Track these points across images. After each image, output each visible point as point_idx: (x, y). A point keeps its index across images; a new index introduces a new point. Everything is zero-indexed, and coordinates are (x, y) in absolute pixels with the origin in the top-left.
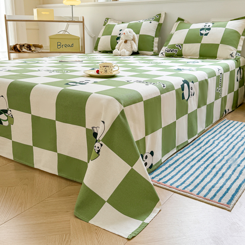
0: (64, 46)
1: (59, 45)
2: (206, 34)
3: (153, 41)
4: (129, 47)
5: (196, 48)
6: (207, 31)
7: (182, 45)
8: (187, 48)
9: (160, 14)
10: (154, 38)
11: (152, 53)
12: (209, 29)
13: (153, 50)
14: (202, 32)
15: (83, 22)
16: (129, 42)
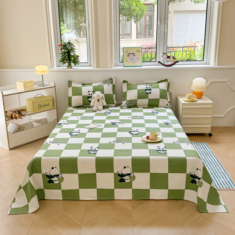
1: (40, 106)
2: (150, 93)
3: (113, 97)
4: (101, 104)
5: (146, 101)
6: (150, 91)
7: (137, 100)
8: (140, 102)
9: (111, 79)
10: (112, 95)
11: (114, 105)
12: (150, 90)
13: (114, 103)
14: (147, 91)
16: (100, 100)
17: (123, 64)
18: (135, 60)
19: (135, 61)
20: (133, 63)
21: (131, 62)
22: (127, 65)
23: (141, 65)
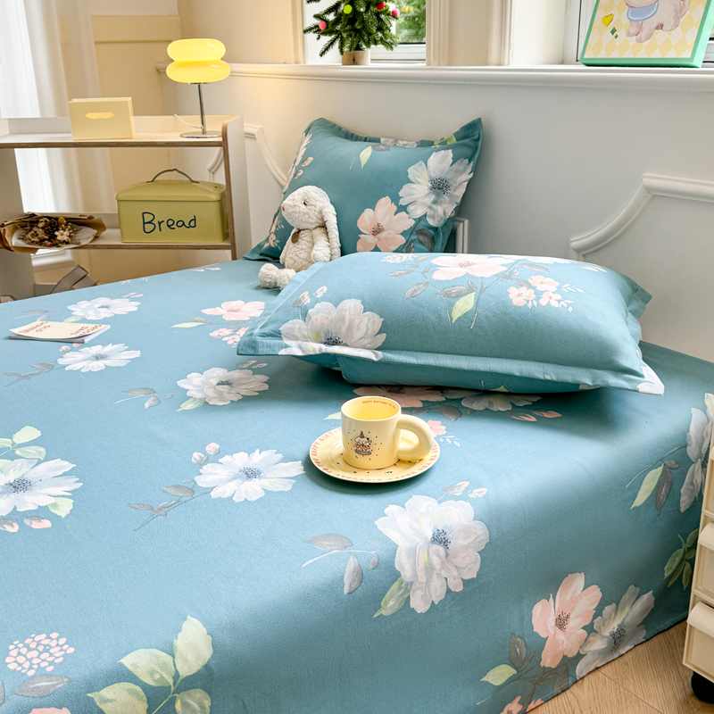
0: (164, 225)
4: (307, 255)
15: (223, 144)
16: (305, 236)
18: (655, 21)
19: (660, 27)
20: (639, 41)
21: (634, 30)
22: (602, 55)
23: (687, 55)
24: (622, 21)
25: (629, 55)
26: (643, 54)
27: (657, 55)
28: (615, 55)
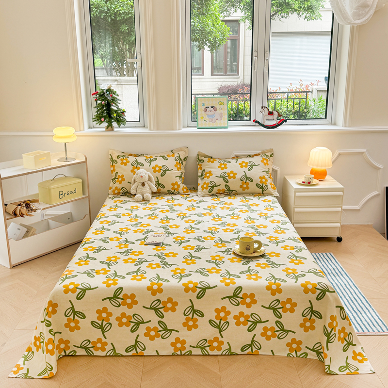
0: (66, 194)
1: (62, 195)
15: (86, 162)
16: (146, 184)
17: (198, 123)
18: (216, 118)
19: (217, 119)
20: (213, 123)
21: (210, 120)
22: (204, 126)
23: (226, 126)
24: (206, 118)
25: (211, 126)
26: (215, 126)
27: (219, 126)
28: (207, 126)
